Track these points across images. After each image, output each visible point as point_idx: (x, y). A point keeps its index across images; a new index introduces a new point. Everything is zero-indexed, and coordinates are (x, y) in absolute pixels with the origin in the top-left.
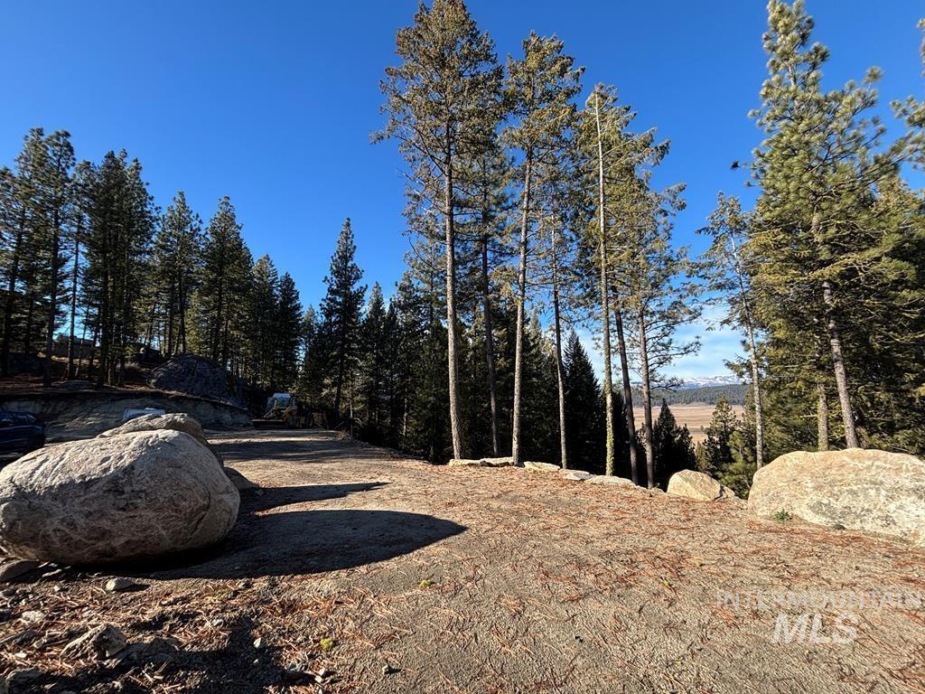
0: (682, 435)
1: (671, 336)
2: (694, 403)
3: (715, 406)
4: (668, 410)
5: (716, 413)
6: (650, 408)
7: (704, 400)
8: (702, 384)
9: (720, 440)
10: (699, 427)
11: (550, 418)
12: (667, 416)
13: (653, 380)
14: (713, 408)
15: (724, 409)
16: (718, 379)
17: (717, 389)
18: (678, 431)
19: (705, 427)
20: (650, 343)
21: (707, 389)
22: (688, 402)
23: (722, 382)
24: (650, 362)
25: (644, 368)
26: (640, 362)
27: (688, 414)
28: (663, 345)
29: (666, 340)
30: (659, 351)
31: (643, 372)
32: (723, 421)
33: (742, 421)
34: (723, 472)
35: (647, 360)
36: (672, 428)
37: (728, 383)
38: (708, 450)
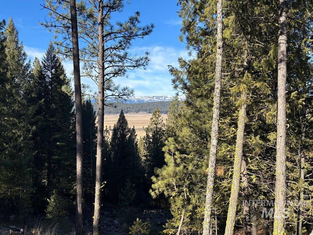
0: (131, 134)
1: (127, 50)
2: (141, 112)
3: (152, 114)
4: (124, 117)
5: (152, 119)
6: (103, 115)
7: (146, 110)
8: (146, 100)
9: (153, 136)
10: (142, 127)
11: (22, 125)
12: (122, 121)
13: (109, 89)
14: (151, 116)
15: (157, 116)
16: (154, 98)
17: (154, 103)
18: (129, 131)
19: (145, 127)
20: (107, 53)
21: (148, 104)
22: (137, 112)
23: (156, 100)
24: (106, 72)
25: (100, 76)
26: (97, 70)
27: (136, 119)
28: (119, 57)
29: (122, 53)
30: (115, 62)
31: (100, 80)
32: (156, 124)
33: (166, 124)
34: (157, 176)
35: (103, 69)
36: (125, 129)
37: (159, 100)
38: (146, 143)
